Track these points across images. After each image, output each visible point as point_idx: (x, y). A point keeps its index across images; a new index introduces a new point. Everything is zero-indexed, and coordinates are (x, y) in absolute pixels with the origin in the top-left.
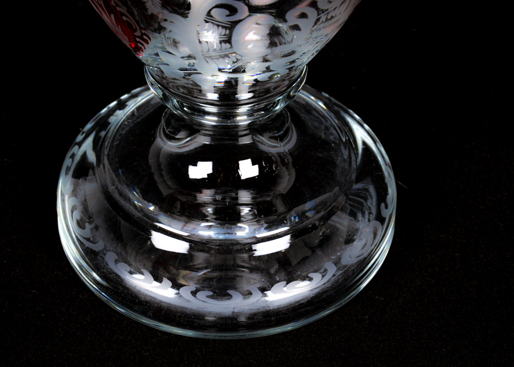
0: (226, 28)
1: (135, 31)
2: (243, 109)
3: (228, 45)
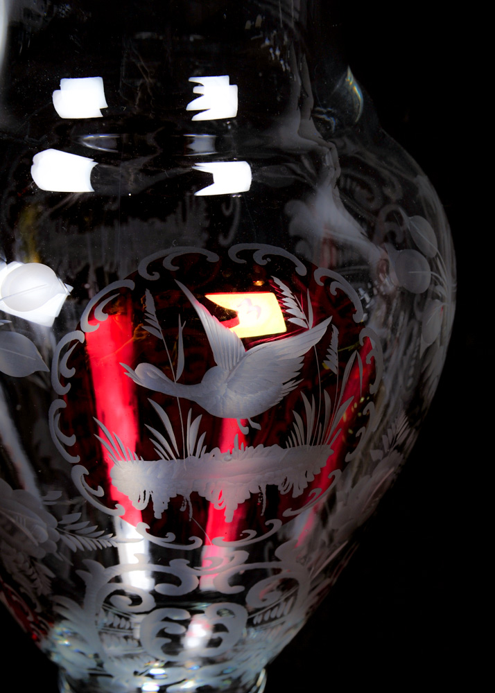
3: (135, 643)
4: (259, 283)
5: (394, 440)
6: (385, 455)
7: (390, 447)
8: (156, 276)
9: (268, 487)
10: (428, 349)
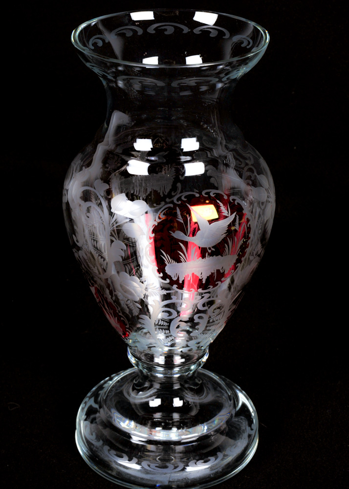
0: (167, 322)
1: (126, 325)
2: (177, 369)
3: (168, 331)
4: (207, 202)
5: (257, 253)
6: (254, 258)
7: (256, 255)
8: (180, 202)
9: (217, 270)
10: (267, 221)
